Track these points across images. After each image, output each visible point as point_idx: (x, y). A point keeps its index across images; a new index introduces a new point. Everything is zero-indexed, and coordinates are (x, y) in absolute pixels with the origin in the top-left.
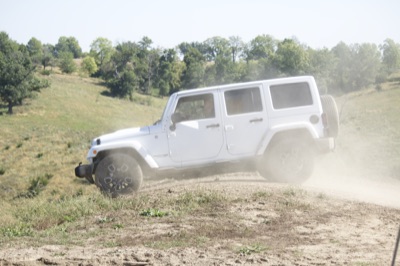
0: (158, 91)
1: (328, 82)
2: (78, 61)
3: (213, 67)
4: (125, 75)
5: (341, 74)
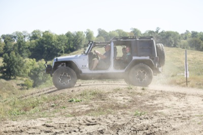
1: (64, 48)
3: (16, 44)
5: (69, 44)
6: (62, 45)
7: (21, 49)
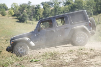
0: (35, 19)
1: (93, 10)
2: (7, 12)
3: (53, 9)
4: (24, 15)
5: (97, 8)
6: (91, 9)
7: (57, 13)
